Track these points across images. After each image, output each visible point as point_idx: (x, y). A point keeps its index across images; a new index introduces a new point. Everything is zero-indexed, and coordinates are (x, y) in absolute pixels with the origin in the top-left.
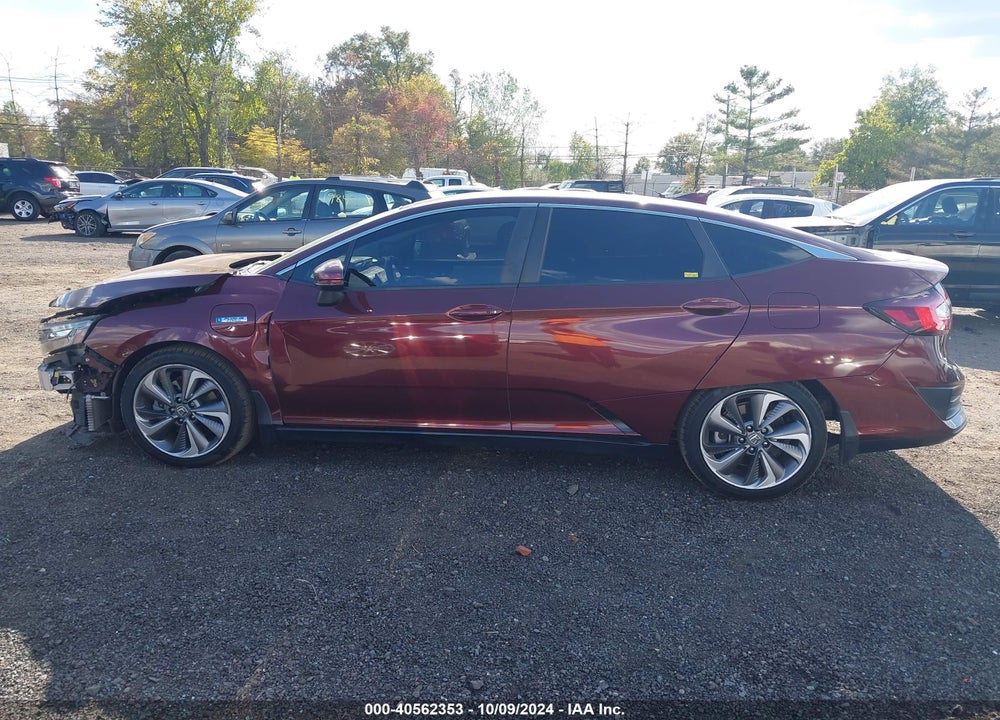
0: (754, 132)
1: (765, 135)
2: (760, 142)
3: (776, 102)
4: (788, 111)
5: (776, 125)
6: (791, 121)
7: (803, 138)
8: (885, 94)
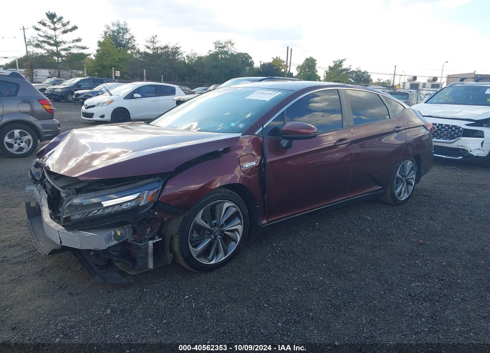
0: (59, 48)
1: (65, 50)
2: (63, 53)
3: (69, 33)
4: (76, 39)
5: (71, 45)
6: (78, 44)
7: (88, 53)
8: (106, 33)
